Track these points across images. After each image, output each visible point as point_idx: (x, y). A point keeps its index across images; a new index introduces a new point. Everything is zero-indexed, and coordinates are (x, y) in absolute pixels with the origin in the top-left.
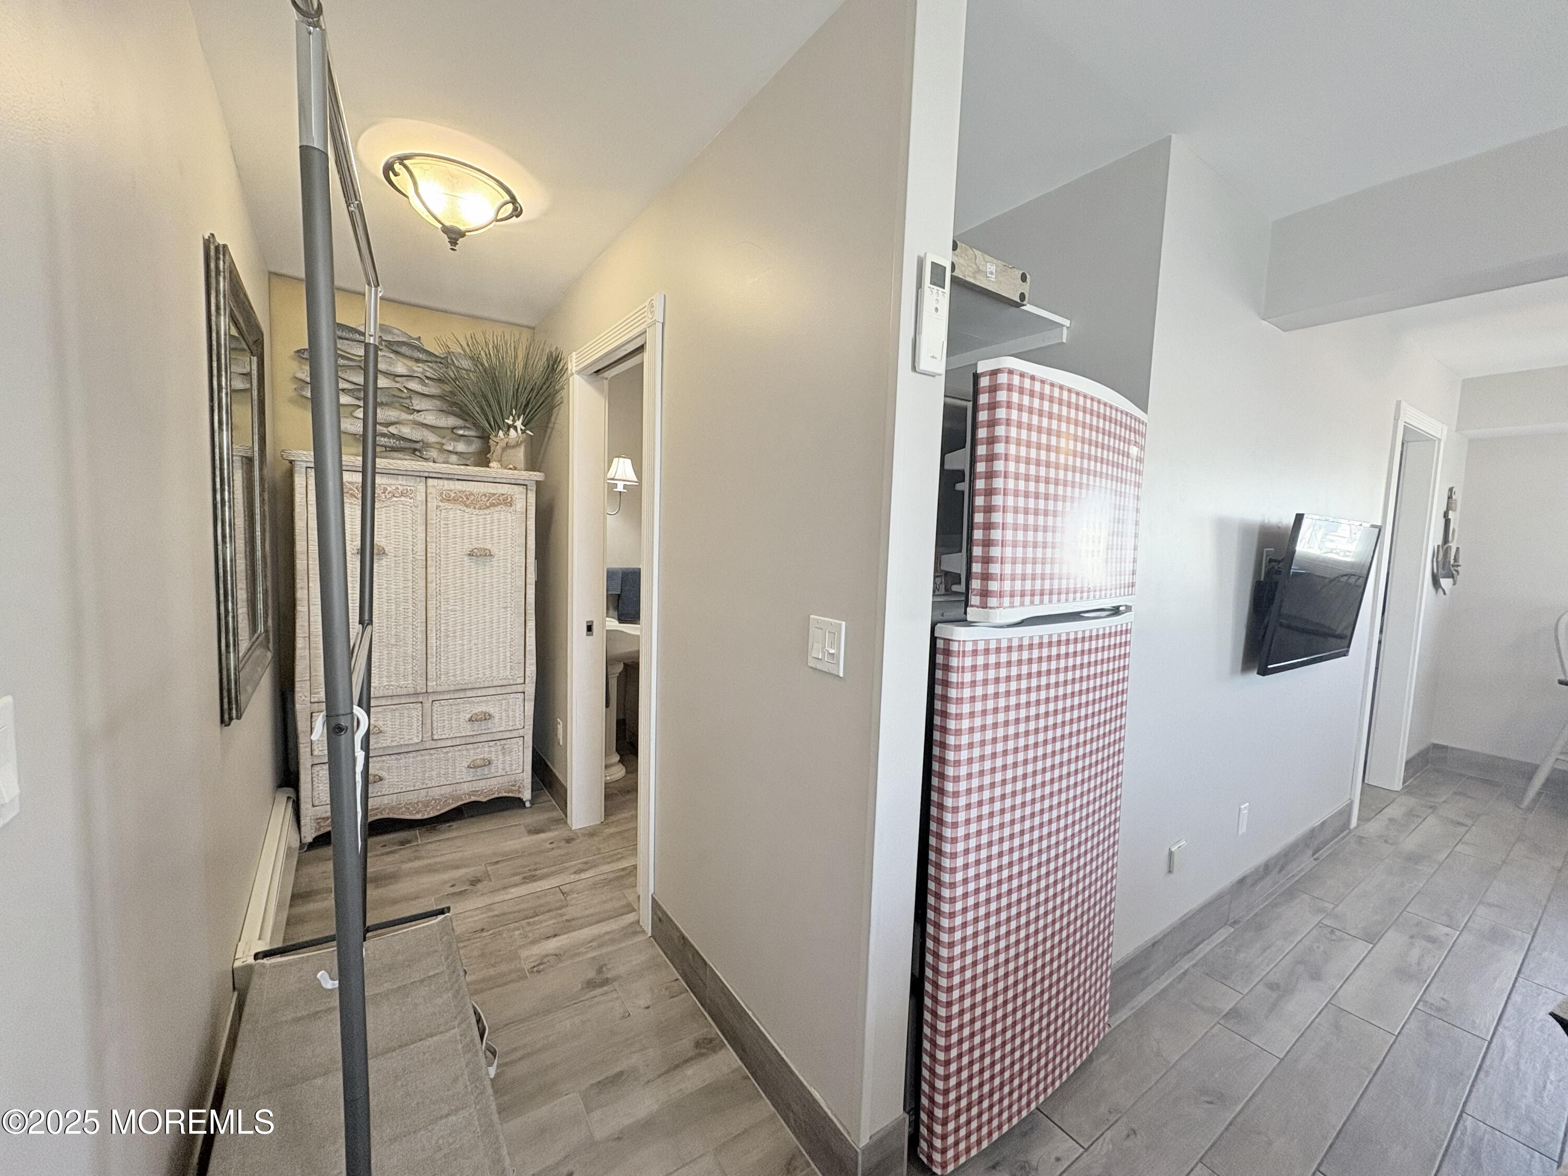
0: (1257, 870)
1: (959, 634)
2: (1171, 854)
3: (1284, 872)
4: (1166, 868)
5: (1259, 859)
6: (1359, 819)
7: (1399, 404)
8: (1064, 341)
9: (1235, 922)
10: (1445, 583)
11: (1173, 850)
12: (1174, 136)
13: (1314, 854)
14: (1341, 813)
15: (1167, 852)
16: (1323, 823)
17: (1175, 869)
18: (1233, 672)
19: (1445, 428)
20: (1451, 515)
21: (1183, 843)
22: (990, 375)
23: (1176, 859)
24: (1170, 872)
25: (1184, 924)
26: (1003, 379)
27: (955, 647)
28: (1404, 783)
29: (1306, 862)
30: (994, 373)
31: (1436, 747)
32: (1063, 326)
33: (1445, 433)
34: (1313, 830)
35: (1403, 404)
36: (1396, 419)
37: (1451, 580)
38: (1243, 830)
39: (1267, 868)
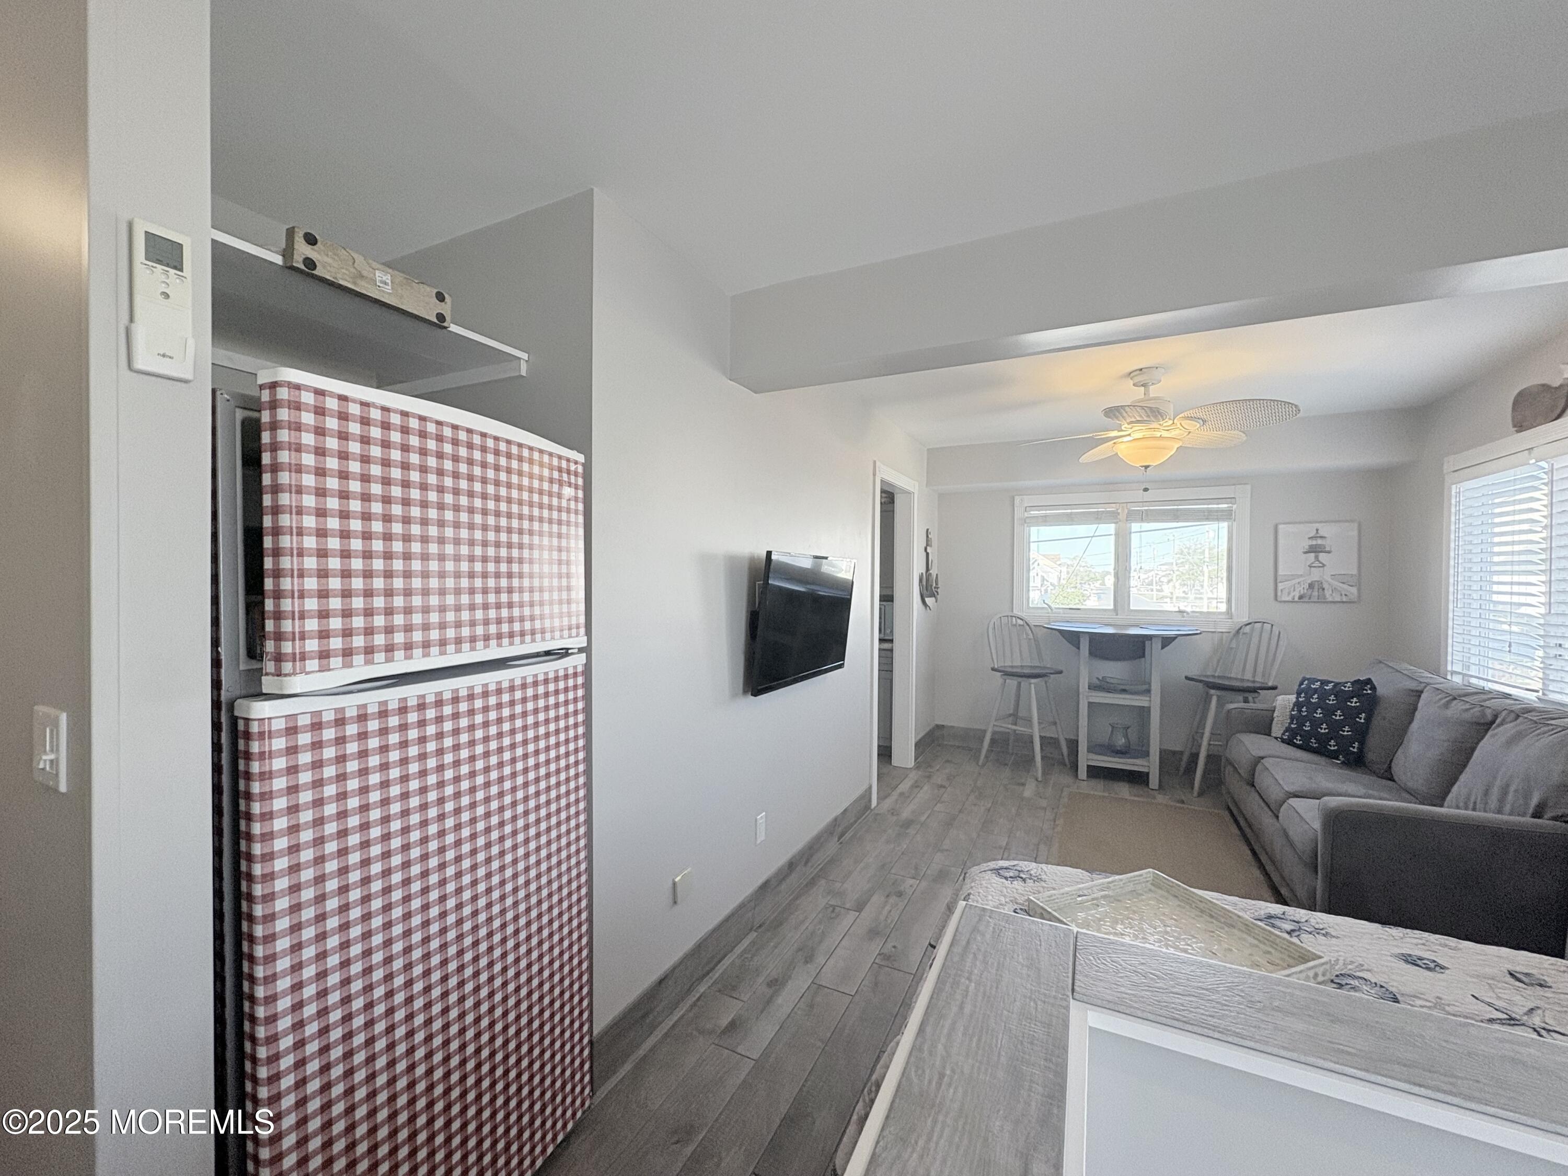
0: (780, 871)
1: (260, 710)
2: (674, 884)
3: (810, 864)
4: (671, 901)
5: (782, 860)
6: (878, 798)
7: (875, 462)
8: (524, 373)
9: (760, 926)
10: (929, 601)
11: (677, 880)
12: (596, 190)
13: (839, 839)
14: (862, 797)
15: (670, 884)
16: (845, 810)
17: (679, 900)
18: (734, 696)
19: (917, 484)
20: (929, 550)
21: (689, 870)
22: (270, 388)
23: (679, 889)
24: (675, 902)
25: (699, 948)
26: (283, 394)
27: (255, 728)
28: (916, 760)
29: (832, 847)
30: (273, 386)
31: (939, 727)
32: (519, 359)
33: (917, 488)
34: (836, 820)
35: (878, 464)
36: (874, 475)
37: (933, 599)
38: (761, 837)
39: (791, 866)
